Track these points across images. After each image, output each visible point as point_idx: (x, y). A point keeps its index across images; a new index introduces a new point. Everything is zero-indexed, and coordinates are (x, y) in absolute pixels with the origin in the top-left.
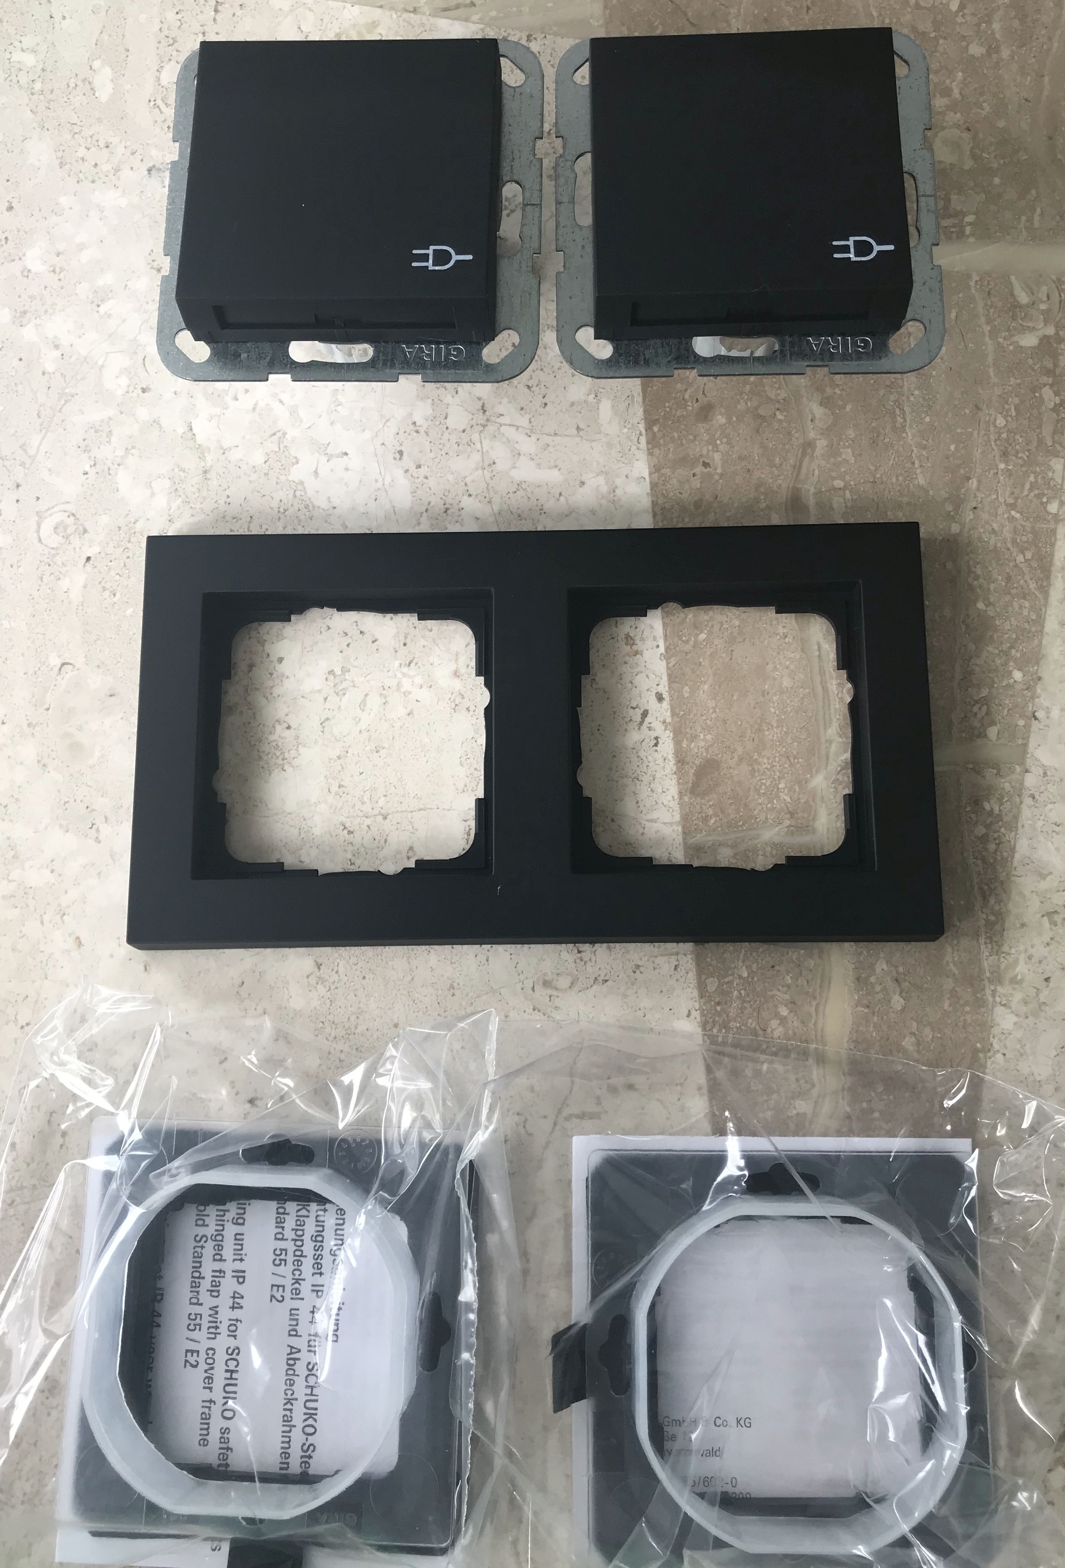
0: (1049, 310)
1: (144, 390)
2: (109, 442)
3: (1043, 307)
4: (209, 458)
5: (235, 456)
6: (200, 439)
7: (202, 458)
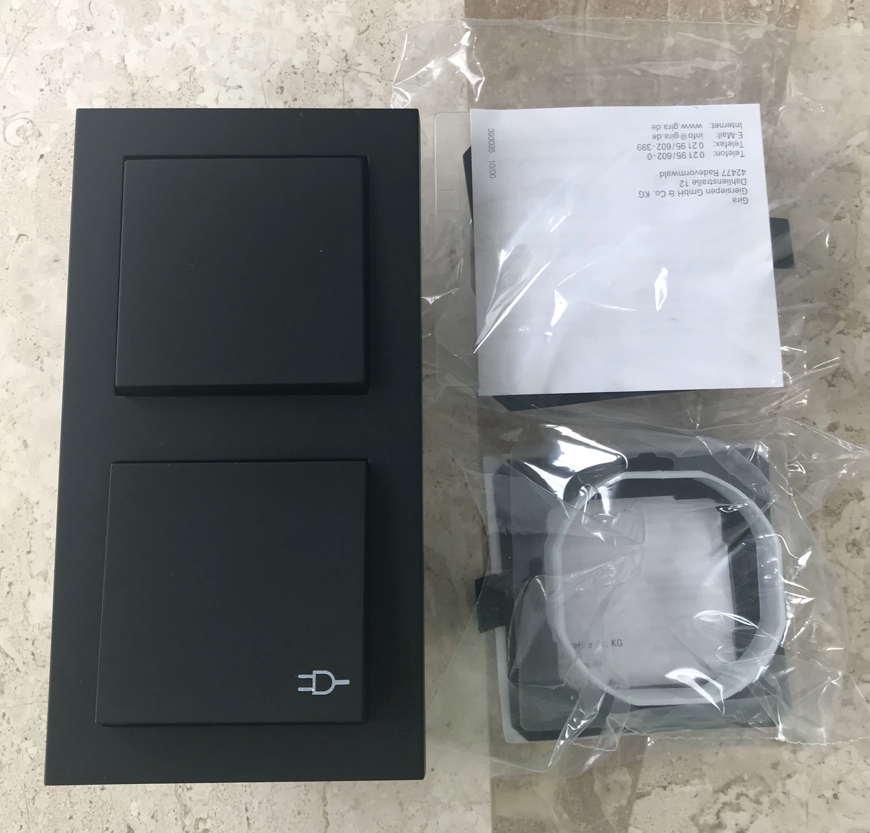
0: (772, 12)
1: (89, 29)
2: (61, 67)
3: (768, 9)
4: (137, 85)
5: (156, 83)
6: (131, 68)
7: (131, 84)
